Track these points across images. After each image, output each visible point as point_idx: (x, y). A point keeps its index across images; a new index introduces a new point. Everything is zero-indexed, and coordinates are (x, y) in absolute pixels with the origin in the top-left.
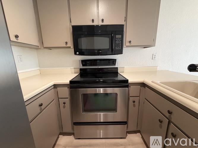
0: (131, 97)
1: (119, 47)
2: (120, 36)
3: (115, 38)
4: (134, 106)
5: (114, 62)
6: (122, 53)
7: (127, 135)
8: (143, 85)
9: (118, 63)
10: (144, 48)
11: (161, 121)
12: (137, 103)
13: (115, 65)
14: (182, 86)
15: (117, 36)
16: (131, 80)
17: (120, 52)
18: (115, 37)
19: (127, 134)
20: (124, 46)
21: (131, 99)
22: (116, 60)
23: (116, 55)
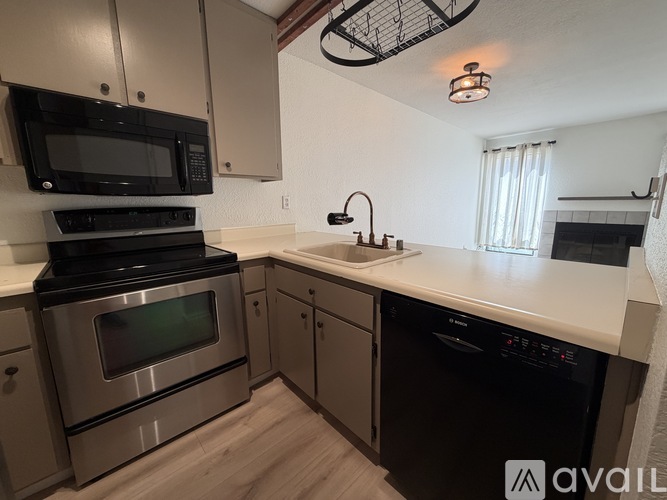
0: (247, 294)
1: (202, 175)
2: (200, 149)
3: (188, 151)
4: (258, 313)
5: (187, 215)
6: (212, 192)
7: (251, 394)
8: (270, 262)
9: (200, 218)
10: (263, 181)
11: (304, 316)
12: (262, 307)
13: (193, 224)
14: (330, 251)
15: (193, 148)
16: (243, 255)
17: (206, 188)
18: (188, 148)
19: (250, 391)
20: (214, 174)
21: (249, 299)
22: (193, 209)
23: (193, 197)
